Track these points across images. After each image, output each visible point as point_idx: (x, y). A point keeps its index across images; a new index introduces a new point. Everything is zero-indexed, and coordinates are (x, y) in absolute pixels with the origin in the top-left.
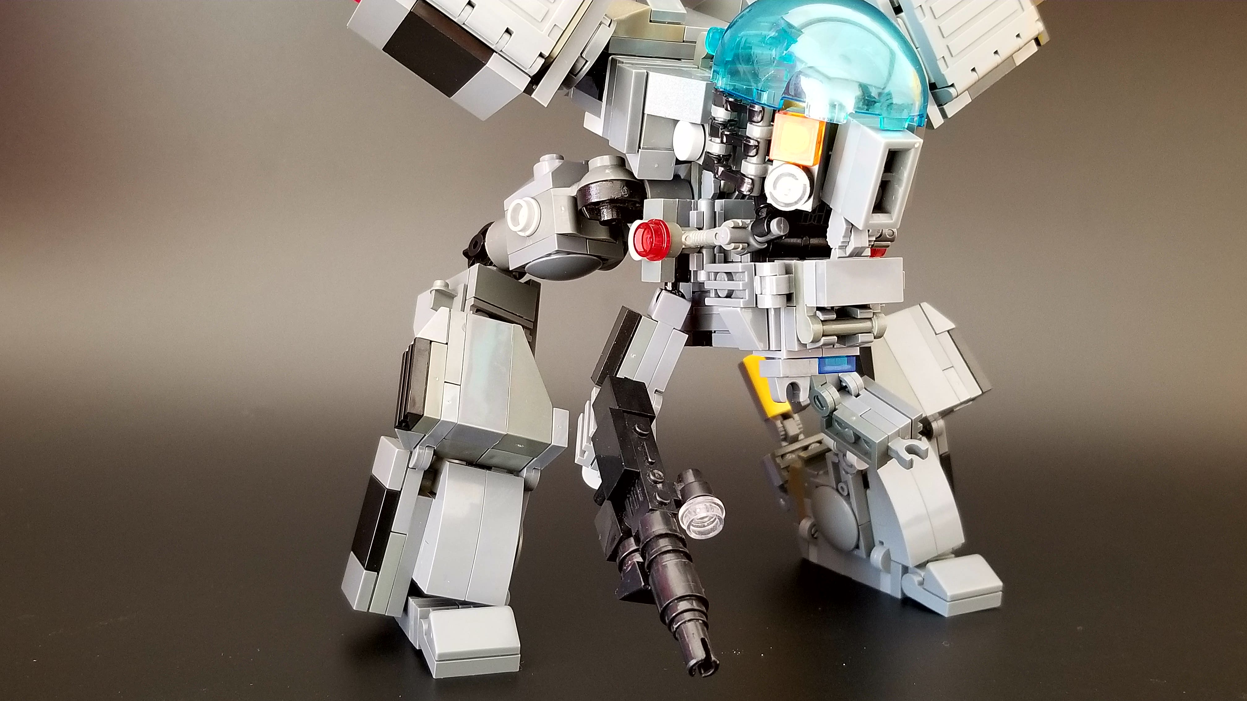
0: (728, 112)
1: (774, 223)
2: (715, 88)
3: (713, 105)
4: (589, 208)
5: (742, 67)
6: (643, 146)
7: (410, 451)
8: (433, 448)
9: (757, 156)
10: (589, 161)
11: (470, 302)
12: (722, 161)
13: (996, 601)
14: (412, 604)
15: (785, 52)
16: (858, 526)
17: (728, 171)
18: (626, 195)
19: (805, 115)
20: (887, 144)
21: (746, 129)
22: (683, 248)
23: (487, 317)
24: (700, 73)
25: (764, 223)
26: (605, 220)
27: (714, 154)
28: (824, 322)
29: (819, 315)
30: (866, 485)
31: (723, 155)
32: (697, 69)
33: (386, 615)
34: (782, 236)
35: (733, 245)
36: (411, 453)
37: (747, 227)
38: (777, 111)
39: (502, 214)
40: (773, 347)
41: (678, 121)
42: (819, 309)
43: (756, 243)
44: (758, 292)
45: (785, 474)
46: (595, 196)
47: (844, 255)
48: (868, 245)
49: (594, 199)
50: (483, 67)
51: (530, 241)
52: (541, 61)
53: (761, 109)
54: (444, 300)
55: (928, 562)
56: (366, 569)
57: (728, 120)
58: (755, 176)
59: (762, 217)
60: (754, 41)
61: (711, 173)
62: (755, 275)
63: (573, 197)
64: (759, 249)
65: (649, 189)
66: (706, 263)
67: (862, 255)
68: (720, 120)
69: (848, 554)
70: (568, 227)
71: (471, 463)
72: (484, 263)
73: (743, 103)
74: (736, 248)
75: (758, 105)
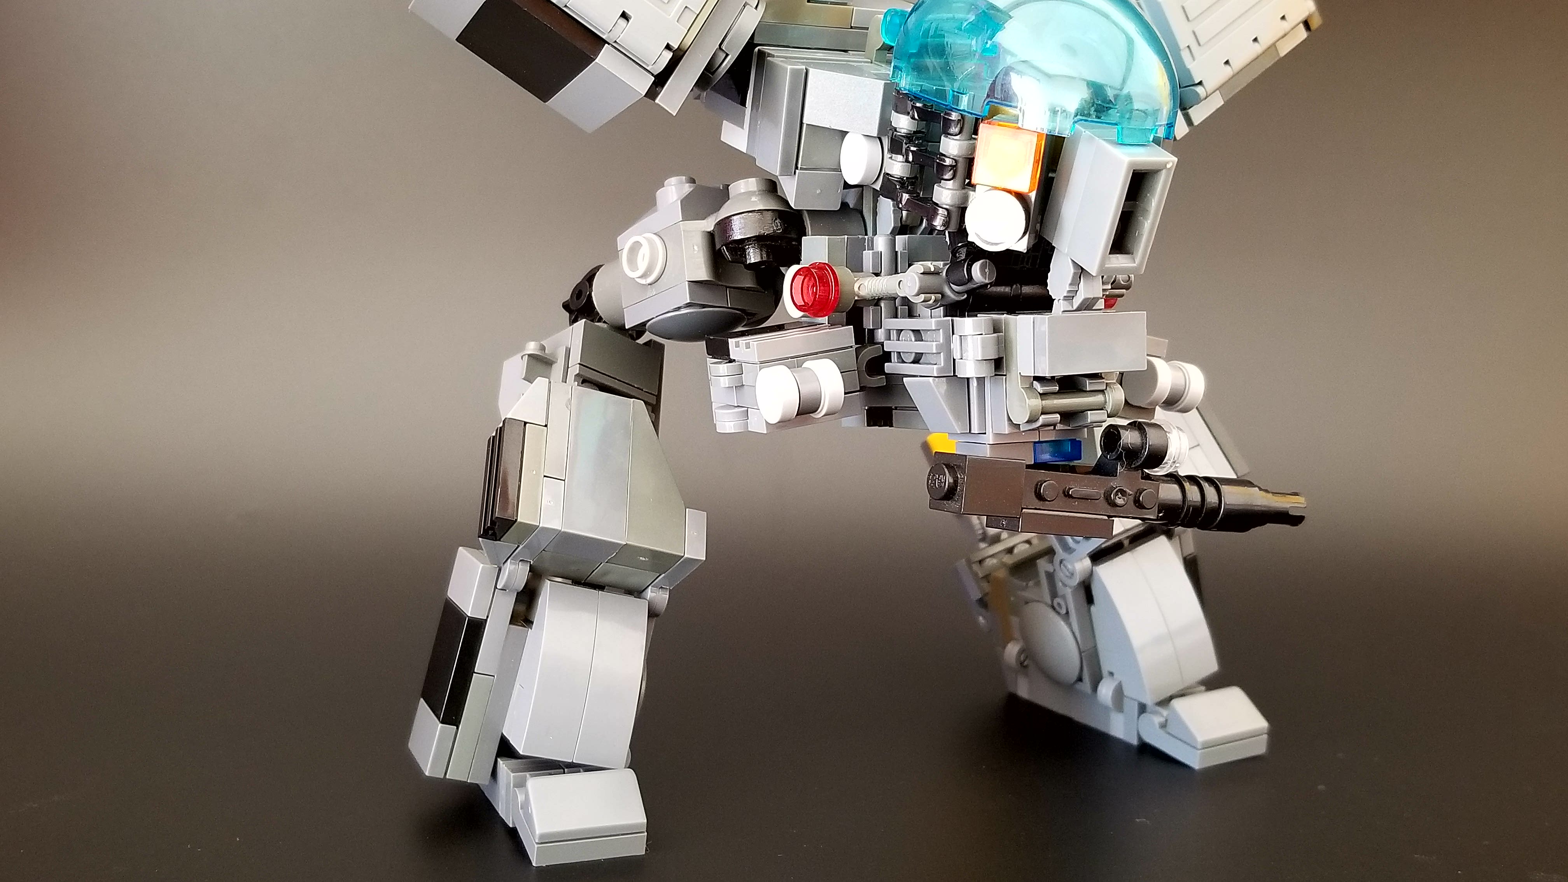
0: (914, 121)
1: (976, 268)
2: (896, 90)
3: (893, 111)
4: (731, 247)
5: (931, 62)
6: (801, 166)
7: (498, 567)
8: (529, 563)
9: (952, 181)
10: (729, 185)
11: (574, 370)
12: (906, 185)
13: (1260, 747)
14: (503, 767)
15: (989, 42)
16: (1080, 653)
17: (915, 200)
18: (779, 229)
19: (1020, 125)
20: (1131, 164)
21: (940, 142)
22: (856, 300)
23: (596, 390)
24: (876, 68)
25: (964, 267)
26: (752, 262)
27: (896, 176)
28: (1043, 395)
29: (1036, 385)
30: (1090, 600)
31: (907, 178)
32: (870, 64)
33: (469, 781)
34: (987, 285)
35: (923, 296)
36: (500, 570)
37: (941, 272)
38: (980, 120)
39: (615, 254)
40: (975, 429)
41: (847, 133)
42: (1036, 378)
43: (952, 293)
44: (957, 356)
45: (985, 585)
46: (739, 231)
47: (1070, 309)
48: (1101, 296)
49: (737, 235)
50: (591, 63)
51: (653, 291)
52: (669, 55)
53: (960, 118)
54: (540, 367)
55: (1171, 698)
56: (442, 722)
57: (914, 131)
58: (952, 206)
59: (960, 260)
60: (946, 26)
61: (890, 200)
62: (953, 334)
63: (708, 232)
64: (957, 301)
65: (808, 222)
66: (885, 318)
67: (1094, 308)
68: (903, 131)
69: (1069, 688)
70: (703, 274)
71: (577, 582)
72: (591, 319)
73: (935, 110)
74: (926, 299)
75: (956, 112)
